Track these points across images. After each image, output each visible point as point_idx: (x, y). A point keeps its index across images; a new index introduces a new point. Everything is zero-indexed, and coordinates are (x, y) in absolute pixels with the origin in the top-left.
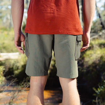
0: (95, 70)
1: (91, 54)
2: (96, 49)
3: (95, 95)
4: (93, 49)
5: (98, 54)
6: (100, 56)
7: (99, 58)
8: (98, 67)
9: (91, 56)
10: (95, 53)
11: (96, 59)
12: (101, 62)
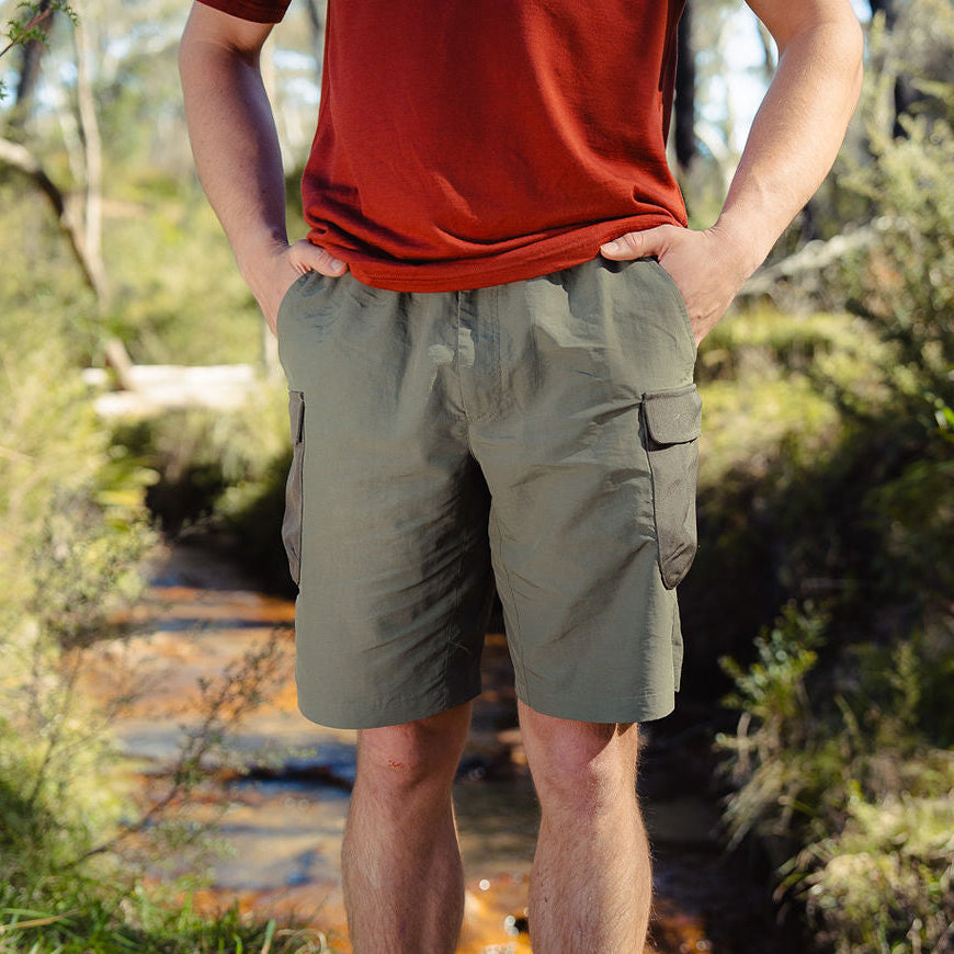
0: (741, 521)
1: (720, 409)
2: (753, 378)
3: (731, 701)
4: (734, 379)
5: (768, 420)
6: (775, 430)
7: (773, 450)
8: (759, 504)
9: (721, 428)
10: (745, 408)
11: (754, 450)
12: (781, 474)
